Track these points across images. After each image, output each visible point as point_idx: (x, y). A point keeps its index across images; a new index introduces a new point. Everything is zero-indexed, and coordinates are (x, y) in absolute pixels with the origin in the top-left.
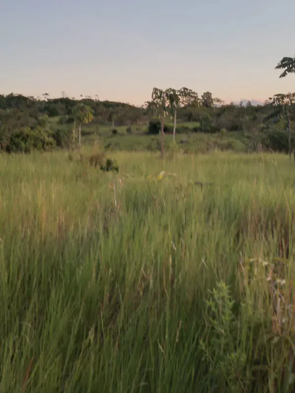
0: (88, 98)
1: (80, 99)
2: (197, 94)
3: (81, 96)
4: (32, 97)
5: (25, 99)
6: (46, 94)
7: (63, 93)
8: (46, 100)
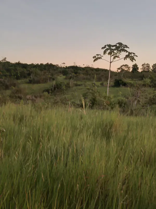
0: (88, 66)
1: (83, 66)
2: (149, 65)
3: (84, 65)
4: (58, 65)
5: (54, 66)
6: (64, 63)
7: (74, 63)
8: (65, 67)
